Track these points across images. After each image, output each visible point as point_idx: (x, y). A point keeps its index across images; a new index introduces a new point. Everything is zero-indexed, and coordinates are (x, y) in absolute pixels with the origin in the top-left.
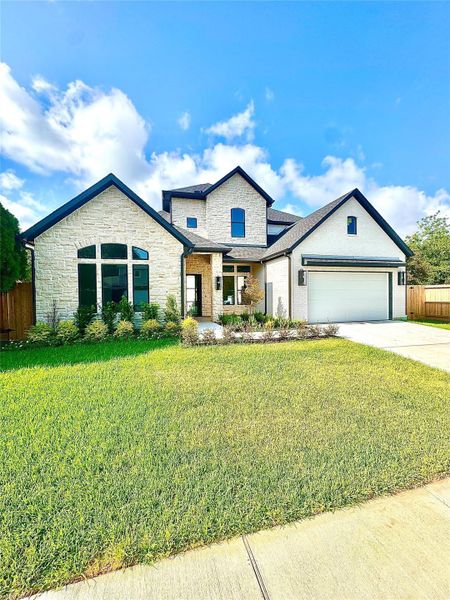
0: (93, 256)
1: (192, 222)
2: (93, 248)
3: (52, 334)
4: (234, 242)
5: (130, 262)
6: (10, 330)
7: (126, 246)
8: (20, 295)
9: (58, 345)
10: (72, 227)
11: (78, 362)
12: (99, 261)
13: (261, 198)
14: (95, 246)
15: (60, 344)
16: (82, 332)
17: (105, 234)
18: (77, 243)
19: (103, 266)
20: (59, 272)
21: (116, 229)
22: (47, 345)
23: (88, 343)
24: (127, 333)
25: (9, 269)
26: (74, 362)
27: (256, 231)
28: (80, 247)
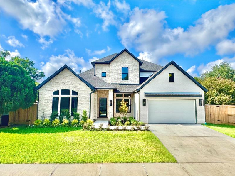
0: (58, 94)
1: (104, 74)
2: (58, 91)
3: (41, 123)
4: (123, 83)
5: (71, 96)
6: (30, 121)
7: (70, 90)
8: (34, 108)
9: (43, 127)
10: (52, 84)
11: (46, 133)
12: (60, 96)
13: (137, 62)
14: (59, 90)
15: (44, 127)
16: (51, 123)
17: (62, 86)
18: (53, 89)
19: (61, 98)
20: (46, 100)
21: (67, 84)
22: (39, 127)
23: (52, 127)
24: (66, 124)
25: (31, 100)
26: (45, 133)
27: (134, 77)
28: (54, 91)
